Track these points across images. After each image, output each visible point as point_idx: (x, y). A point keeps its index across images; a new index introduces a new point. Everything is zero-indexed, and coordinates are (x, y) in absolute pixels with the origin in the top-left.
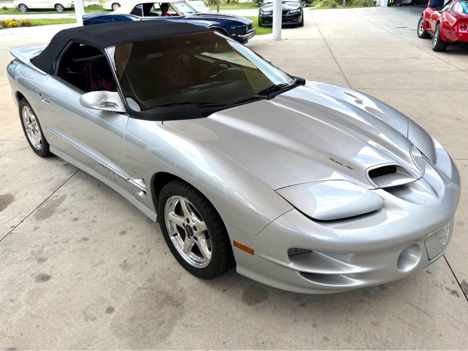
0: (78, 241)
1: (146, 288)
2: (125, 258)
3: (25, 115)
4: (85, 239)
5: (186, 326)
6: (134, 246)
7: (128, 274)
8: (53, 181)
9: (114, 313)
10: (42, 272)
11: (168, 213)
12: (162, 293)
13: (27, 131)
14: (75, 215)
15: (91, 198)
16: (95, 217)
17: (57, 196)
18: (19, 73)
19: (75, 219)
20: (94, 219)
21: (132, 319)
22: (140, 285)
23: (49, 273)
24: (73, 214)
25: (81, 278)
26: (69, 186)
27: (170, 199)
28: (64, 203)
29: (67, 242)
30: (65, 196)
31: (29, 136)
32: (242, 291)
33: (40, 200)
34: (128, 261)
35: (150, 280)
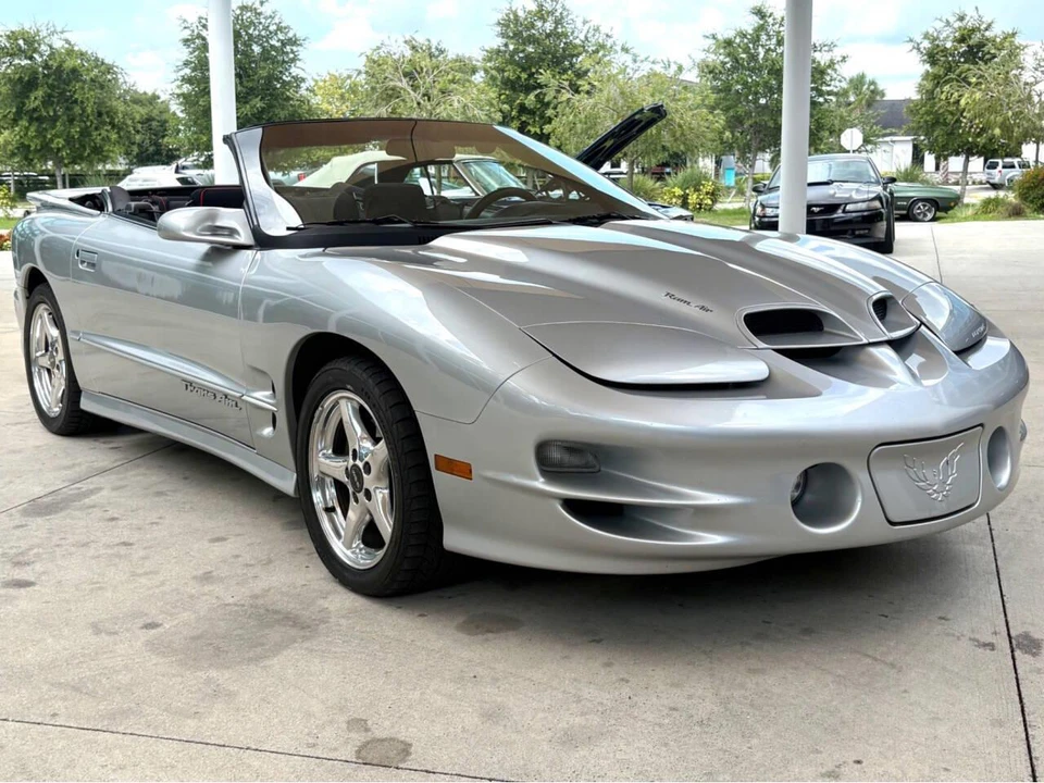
0: (109, 546)
1: (243, 605)
2: (210, 569)
3: (36, 334)
4: (125, 544)
5: (312, 650)
6: (237, 556)
7: (207, 588)
8: (77, 469)
9: (160, 630)
10: (16, 577)
11: (317, 454)
12: (276, 612)
13: (35, 370)
14: (112, 512)
15: (159, 494)
16: (160, 518)
17: (79, 489)
18: (43, 229)
19: (113, 519)
20: (157, 521)
21: (194, 638)
22: (231, 601)
23: (33, 579)
24: (110, 513)
25: (100, 588)
26: (113, 477)
27: (320, 408)
28: (93, 497)
29: (85, 545)
30: (100, 489)
31: (37, 384)
32: (461, 619)
33: (38, 491)
34: (214, 574)
35: (256, 597)
